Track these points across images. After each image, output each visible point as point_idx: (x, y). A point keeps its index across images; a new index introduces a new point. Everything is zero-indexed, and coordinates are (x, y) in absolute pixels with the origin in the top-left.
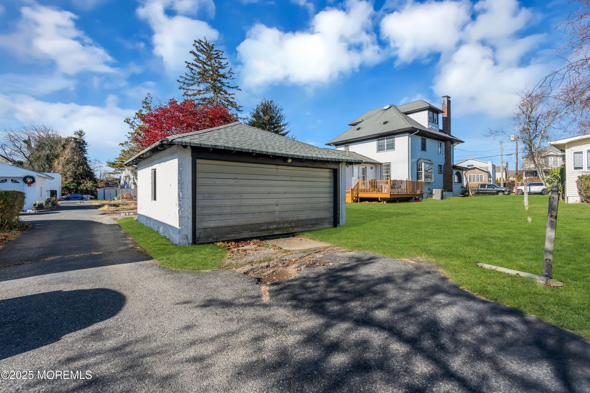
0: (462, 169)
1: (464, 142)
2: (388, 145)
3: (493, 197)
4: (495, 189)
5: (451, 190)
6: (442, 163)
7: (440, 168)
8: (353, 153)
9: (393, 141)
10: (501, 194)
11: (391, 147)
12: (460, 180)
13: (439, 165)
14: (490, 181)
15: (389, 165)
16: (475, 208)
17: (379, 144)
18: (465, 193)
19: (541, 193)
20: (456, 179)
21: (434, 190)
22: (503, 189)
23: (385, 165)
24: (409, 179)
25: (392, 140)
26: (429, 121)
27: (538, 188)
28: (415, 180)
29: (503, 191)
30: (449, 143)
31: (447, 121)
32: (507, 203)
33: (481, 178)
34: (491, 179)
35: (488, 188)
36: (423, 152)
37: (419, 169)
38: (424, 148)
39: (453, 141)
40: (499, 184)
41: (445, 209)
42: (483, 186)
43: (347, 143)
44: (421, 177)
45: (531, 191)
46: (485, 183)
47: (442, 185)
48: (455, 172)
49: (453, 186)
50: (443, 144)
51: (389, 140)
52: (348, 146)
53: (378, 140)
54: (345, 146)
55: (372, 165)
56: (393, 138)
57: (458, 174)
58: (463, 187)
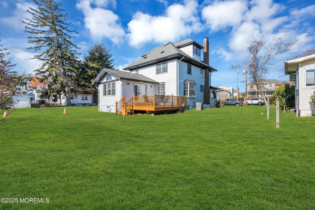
0: (216, 89)
1: (217, 71)
2: (163, 69)
3: (233, 106)
4: (235, 102)
5: (209, 103)
6: (203, 84)
7: (202, 88)
8: (141, 76)
9: (167, 66)
10: (237, 105)
11: (165, 70)
12: (215, 97)
13: (201, 86)
14: (231, 97)
15: (164, 84)
16: (225, 113)
17: (157, 68)
18: (218, 105)
19: (257, 104)
20: (212, 95)
21: (197, 103)
22: (239, 102)
23: (161, 84)
24: (177, 95)
25: (165, 64)
26: (194, 53)
27: (256, 102)
28: (183, 96)
29: (239, 103)
30: (207, 70)
31: (206, 55)
32: (239, 110)
33: (227, 96)
34: (232, 96)
35: (231, 101)
36: (189, 75)
37: (185, 88)
38: (189, 72)
39: (211, 70)
40: (236, 99)
41: (212, 114)
42: (228, 100)
43: (137, 68)
44: (187, 93)
45: (253, 103)
46: (229, 98)
47: (202, 99)
48: (211, 90)
49: (210, 100)
50: (204, 71)
51: (164, 65)
52: (138, 70)
53: (157, 65)
54: (136, 71)
55: (152, 84)
56: (166, 63)
57: (214, 93)
58: (216, 101)
